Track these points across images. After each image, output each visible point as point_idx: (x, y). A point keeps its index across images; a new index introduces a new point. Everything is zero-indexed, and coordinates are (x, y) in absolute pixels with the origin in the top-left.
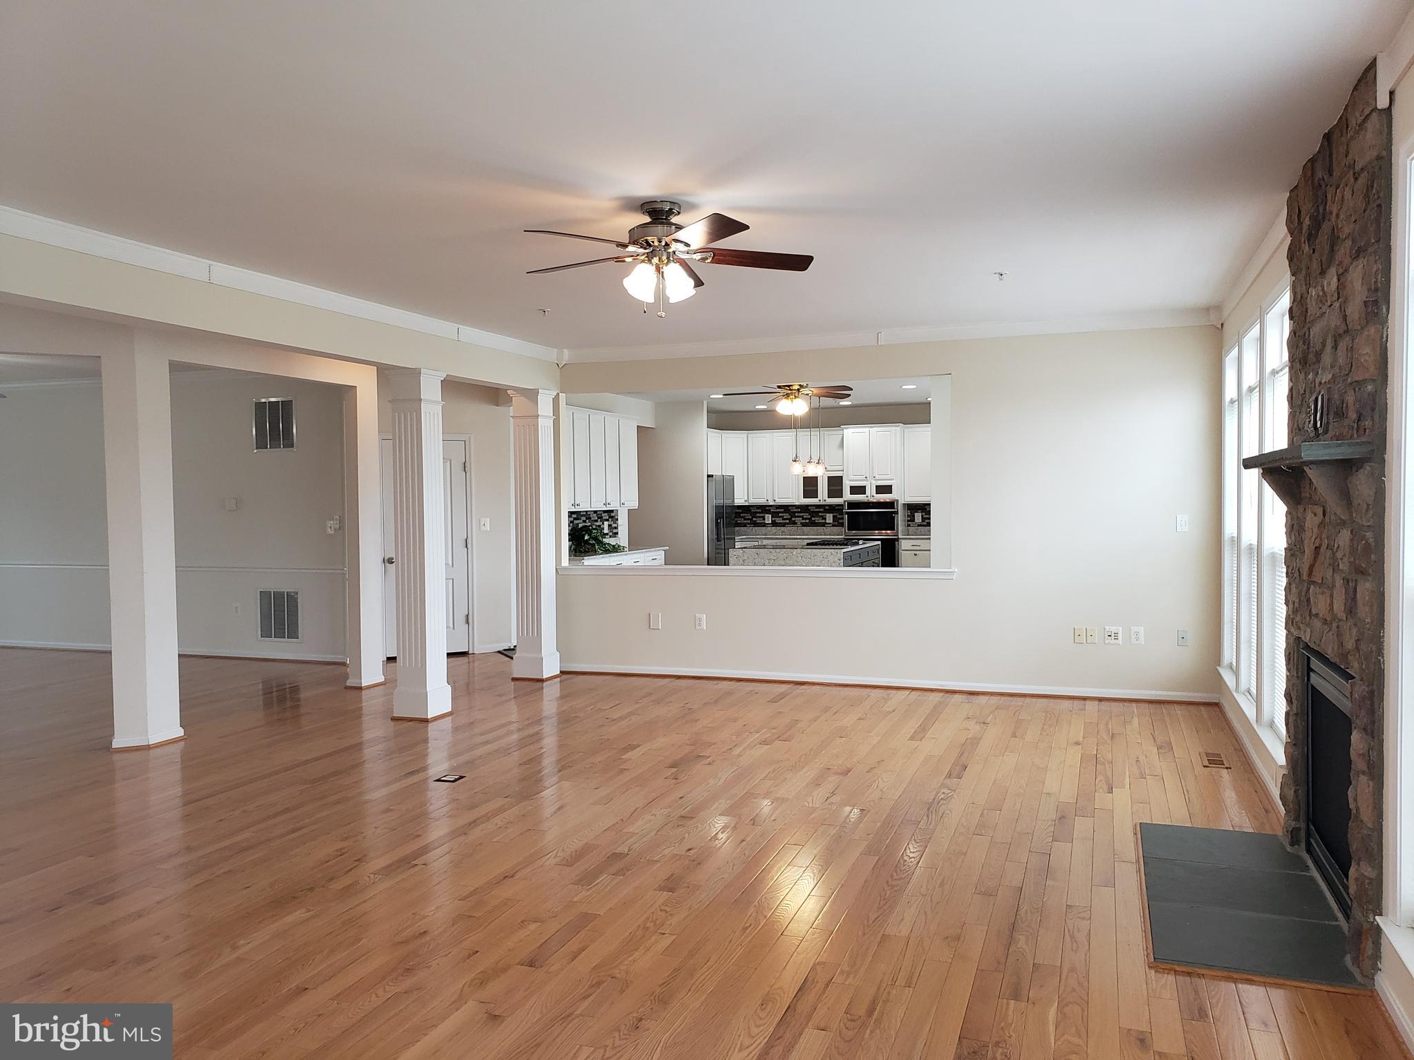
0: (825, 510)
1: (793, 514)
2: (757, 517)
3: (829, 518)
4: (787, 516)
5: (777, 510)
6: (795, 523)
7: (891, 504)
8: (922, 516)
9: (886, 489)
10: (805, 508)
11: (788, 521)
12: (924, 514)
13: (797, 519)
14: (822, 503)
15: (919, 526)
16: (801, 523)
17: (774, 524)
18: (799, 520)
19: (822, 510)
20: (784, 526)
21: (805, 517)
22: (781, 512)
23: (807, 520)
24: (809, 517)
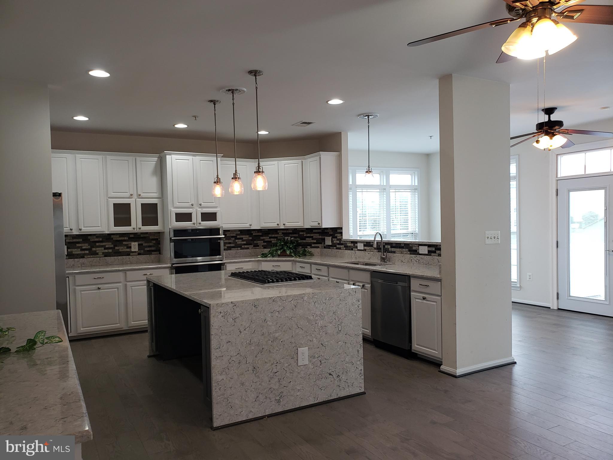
0: (129, 238)
1: (93, 244)
3: (135, 246)
4: (86, 246)
5: (74, 240)
6: (95, 254)
7: (216, 231)
9: (211, 216)
11: (87, 252)
13: (97, 249)
14: (136, 231)
16: (103, 253)
17: (70, 256)
18: (100, 250)
19: (126, 238)
20: (83, 257)
21: (107, 246)
22: (79, 243)
23: (109, 250)
24: (112, 246)
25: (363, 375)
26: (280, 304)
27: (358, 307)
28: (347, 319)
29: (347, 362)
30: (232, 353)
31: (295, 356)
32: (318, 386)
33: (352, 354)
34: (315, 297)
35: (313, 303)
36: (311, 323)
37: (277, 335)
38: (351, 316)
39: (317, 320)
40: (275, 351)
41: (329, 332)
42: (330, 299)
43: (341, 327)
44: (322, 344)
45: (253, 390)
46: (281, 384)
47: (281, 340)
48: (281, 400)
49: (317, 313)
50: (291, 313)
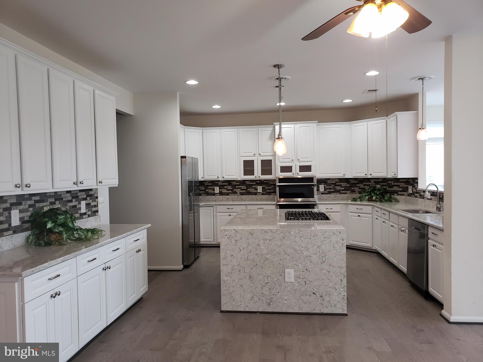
0: (257, 183)
1: (234, 187)
2: (208, 189)
3: (260, 189)
4: (230, 188)
5: (223, 184)
6: (235, 193)
7: (311, 179)
8: (324, 187)
9: (307, 168)
10: (243, 182)
11: (230, 191)
12: (325, 185)
13: (237, 190)
14: (258, 178)
15: (322, 194)
16: (240, 193)
17: (221, 193)
18: (238, 191)
19: (254, 183)
20: (228, 195)
21: (242, 188)
22: (226, 185)
23: (244, 191)
24: (246, 188)
25: (346, 300)
26: (271, 235)
27: (343, 245)
28: (331, 253)
29: (330, 287)
30: (234, 263)
31: (282, 274)
32: (302, 300)
33: (335, 281)
34: (301, 232)
35: (299, 238)
36: (297, 252)
37: (268, 256)
38: (335, 251)
39: (303, 250)
40: (266, 267)
41: (314, 261)
42: (315, 236)
43: (325, 258)
44: (307, 269)
45: (249, 292)
46: (271, 292)
47: (271, 261)
48: (271, 304)
49: (302, 245)
50: (280, 243)
